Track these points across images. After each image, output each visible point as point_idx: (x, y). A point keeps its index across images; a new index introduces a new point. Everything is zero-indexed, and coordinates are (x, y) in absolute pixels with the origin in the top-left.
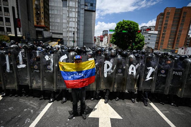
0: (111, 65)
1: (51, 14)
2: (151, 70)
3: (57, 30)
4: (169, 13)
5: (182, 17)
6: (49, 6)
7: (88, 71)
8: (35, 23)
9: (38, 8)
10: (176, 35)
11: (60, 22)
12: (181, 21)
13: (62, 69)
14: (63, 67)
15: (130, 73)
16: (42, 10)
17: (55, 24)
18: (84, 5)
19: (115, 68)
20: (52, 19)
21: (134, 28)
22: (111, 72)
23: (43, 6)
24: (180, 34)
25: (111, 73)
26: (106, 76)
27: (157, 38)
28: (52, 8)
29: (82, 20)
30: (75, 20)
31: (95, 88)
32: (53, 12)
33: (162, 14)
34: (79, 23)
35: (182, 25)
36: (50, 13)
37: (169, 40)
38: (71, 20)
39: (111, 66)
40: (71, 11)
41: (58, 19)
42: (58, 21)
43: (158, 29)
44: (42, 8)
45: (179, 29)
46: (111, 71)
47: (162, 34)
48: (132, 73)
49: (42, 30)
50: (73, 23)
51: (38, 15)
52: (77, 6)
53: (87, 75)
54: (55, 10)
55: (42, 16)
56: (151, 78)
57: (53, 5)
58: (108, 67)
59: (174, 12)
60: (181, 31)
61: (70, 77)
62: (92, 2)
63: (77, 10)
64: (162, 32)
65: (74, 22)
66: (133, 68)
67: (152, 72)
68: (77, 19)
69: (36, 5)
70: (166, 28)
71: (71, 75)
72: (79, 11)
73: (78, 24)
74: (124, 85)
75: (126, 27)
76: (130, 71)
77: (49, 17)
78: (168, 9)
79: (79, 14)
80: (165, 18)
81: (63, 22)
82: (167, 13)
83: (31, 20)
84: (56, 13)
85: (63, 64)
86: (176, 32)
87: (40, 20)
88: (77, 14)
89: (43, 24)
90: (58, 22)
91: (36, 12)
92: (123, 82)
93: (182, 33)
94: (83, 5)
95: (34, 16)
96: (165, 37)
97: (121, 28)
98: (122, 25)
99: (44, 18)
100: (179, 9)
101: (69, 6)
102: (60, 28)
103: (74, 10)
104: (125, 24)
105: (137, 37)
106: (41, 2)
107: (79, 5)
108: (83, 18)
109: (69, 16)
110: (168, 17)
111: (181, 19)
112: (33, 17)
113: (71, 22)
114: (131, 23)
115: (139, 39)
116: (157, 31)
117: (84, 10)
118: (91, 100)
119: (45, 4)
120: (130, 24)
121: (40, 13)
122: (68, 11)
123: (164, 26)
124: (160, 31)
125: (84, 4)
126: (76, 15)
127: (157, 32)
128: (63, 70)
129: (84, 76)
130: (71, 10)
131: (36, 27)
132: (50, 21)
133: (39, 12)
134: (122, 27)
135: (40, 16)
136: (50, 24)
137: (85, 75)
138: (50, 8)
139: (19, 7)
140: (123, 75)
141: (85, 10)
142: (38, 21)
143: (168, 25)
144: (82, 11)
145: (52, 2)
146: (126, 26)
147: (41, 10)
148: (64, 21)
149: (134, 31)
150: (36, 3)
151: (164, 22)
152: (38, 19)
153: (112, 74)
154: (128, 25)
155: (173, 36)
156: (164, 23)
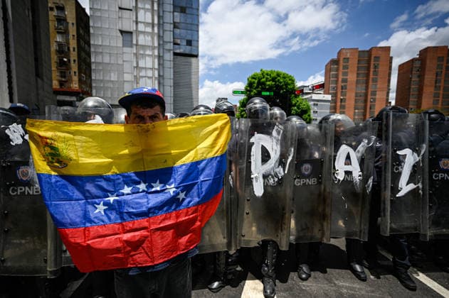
0: (275, 147)
1: (95, 62)
2: (410, 158)
3: (110, 98)
4: (347, 60)
5: (372, 66)
6: (89, 45)
7: (202, 165)
8: (55, 84)
9: (62, 50)
10: (366, 101)
11: (116, 80)
12: (371, 73)
13: (50, 164)
14: (53, 148)
15: (341, 176)
16: (74, 55)
17: (106, 85)
18: (172, 44)
19: (290, 159)
20: (98, 75)
21: (287, 84)
22: (276, 175)
23: (76, 46)
24: (375, 100)
25: (276, 179)
26: (259, 190)
27: (331, 109)
28: (97, 50)
29: (169, 74)
30: (153, 74)
31: (225, 241)
32: (99, 59)
33: (335, 62)
34: (162, 81)
35: (375, 81)
36: (93, 60)
37: (355, 112)
38: (142, 74)
39: (275, 154)
40: (144, 56)
41: (112, 74)
42: (114, 77)
43: (330, 92)
44: (74, 50)
45: (370, 90)
46: (277, 170)
47: (339, 101)
48: (348, 173)
49: (74, 99)
50: (149, 81)
51: (63, 66)
52: (156, 44)
53: (195, 190)
54: (105, 54)
55: (74, 67)
56: (412, 186)
57: (100, 44)
58: (266, 156)
59: (357, 57)
60: (374, 93)
61: (101, 208)
62: (189, 38)
63: (156, 53)
64: (340, 97)
65: (149, 78)
66: (348, 157)
67: (412, 165)
68: (156, 72)
69: (60, 44)
70: (346, 89)
71: (106, 193)
72: (161, 55)
73: (159, 83)
74: (324, 219)
75: (268, 83)
76: (341, 168)
77: (91, 69)
78: (344, 51)
79: (161, 62)
80: (341, 68)
81: (125, 80)
82: (344, 58)
83: (45, 78)
84: (107, 60)
85: (49, 134)
86: (366, 95)
87: (67, 78)
88: (156, 61)
89: (75, 86)
90: (112, 79)
91: (60, 60)
92: (320, 209)
93: (377, 96)
94: (170, 42)
95: (54, 68)
96: (347, 106)
97: (257, 87)
98: (259, 80)
99: (80, 73)
100: (363, 51)
101: (137, 45)
102: (117, 93)
103: (148, 52)
104: (267, 78)
105: (295, 105)
106: (71, 37)
107: (161, 42)
108: (172, 70)
109: (137, 67)
110: (346, 67)
111: (372, 70)
112: (50, 71)
113: (144, 79)
114: (278, 75)
115: (298, 108)
116: (329, 94)
117: (172, 52)
118: (210, 289)
119: (82, 43)
120: (276, 78)
121: (69, 60)
122: (136, 54)
123: (340, 84)
124: (334, 95)
125: (172, 40)
126: (153, 62)
127: (330, 96)
128: (53, 168)
129: (182, 196)
130: (142, 52)
131: (57, 92)
132: (93, 78)
133: (65, 60)
134: (260, 83)
135: (69, 68)
136: (94, 85)
137: (188, 189)
138: (92, 49)
139: (12, 44)
140: (319, 183)
141: (175, 54)
142: (63, 79)
143: (348, 83)
144: (169, 56)
145: (98, 37)
146: (269, 81)
147: (71, 56)
148: (127, 77)
149: (287, 91)
150: (58, 40)
151: (341, 77)
152: (63, 74)
153: (281, 182)
154: (273, 79)
155: (361, 104)
156: (340, 80)
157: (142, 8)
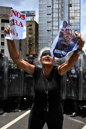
1: (39, 43)
8: (28, 52)
28: (40, 39)
44: (34, 40)
54: (43, 40)
69: (30, 38)
83: (23, 50)
91: (29, 44)
95: (27, 47)
99: (35, 47)
101: (52, 35)
132: (39, 49)
135: (32, 46)
136: (39, 52)
152: (30, 49)
157: (55, 21)
